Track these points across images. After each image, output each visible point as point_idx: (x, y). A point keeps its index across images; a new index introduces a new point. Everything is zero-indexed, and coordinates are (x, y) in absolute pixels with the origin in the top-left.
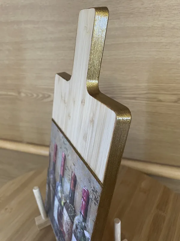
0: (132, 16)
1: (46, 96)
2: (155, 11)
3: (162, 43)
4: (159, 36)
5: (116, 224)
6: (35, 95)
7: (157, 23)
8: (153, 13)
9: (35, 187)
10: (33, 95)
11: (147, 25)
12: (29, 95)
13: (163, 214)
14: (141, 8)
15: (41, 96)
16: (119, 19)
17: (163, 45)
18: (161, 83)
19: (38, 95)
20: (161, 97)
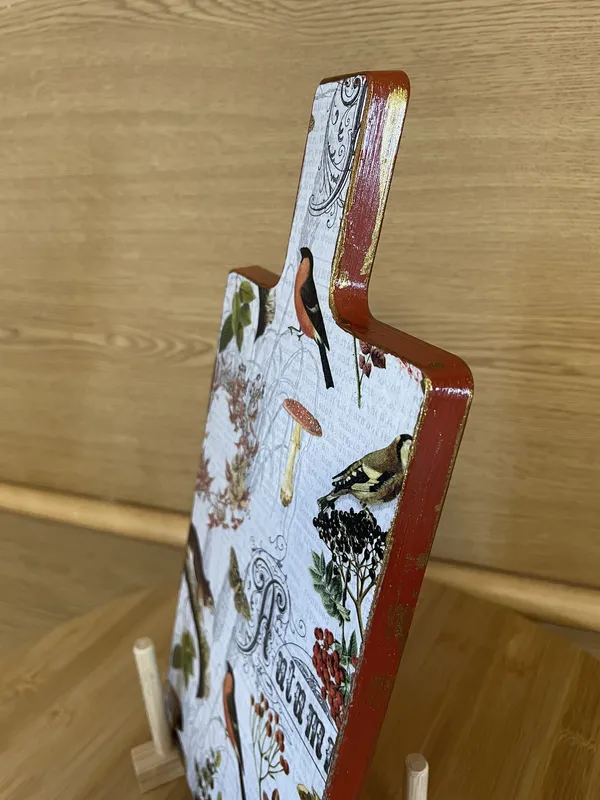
0: (491, 107)
1: (199, 347)
2: (566, 94)
3: (585, 190)
4: (575, 171)
5: (413, 772)
6: (161, 345)
7: (571, 131)
8: (559, 100)
9: (142, 641)
10: (154, 345)
11: (538, 135)
12: (142, 344)
13: (584, 744)
14: (521, 86)
15: (180, 346)
16: (452, 114)
17: (589, 198)
18: (580, 315)
19: (171, 346)
20: (576, 361)
